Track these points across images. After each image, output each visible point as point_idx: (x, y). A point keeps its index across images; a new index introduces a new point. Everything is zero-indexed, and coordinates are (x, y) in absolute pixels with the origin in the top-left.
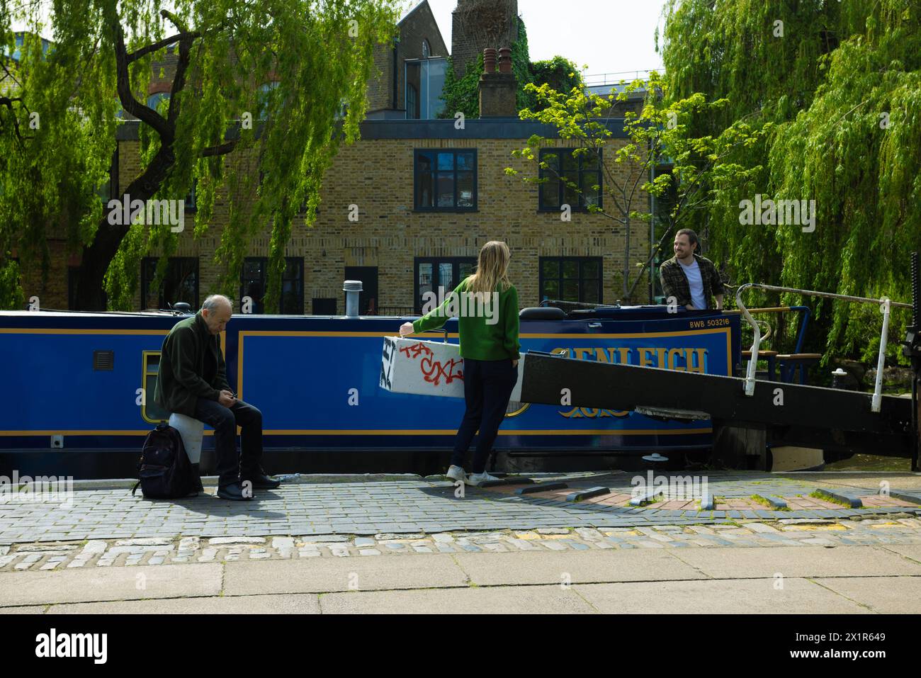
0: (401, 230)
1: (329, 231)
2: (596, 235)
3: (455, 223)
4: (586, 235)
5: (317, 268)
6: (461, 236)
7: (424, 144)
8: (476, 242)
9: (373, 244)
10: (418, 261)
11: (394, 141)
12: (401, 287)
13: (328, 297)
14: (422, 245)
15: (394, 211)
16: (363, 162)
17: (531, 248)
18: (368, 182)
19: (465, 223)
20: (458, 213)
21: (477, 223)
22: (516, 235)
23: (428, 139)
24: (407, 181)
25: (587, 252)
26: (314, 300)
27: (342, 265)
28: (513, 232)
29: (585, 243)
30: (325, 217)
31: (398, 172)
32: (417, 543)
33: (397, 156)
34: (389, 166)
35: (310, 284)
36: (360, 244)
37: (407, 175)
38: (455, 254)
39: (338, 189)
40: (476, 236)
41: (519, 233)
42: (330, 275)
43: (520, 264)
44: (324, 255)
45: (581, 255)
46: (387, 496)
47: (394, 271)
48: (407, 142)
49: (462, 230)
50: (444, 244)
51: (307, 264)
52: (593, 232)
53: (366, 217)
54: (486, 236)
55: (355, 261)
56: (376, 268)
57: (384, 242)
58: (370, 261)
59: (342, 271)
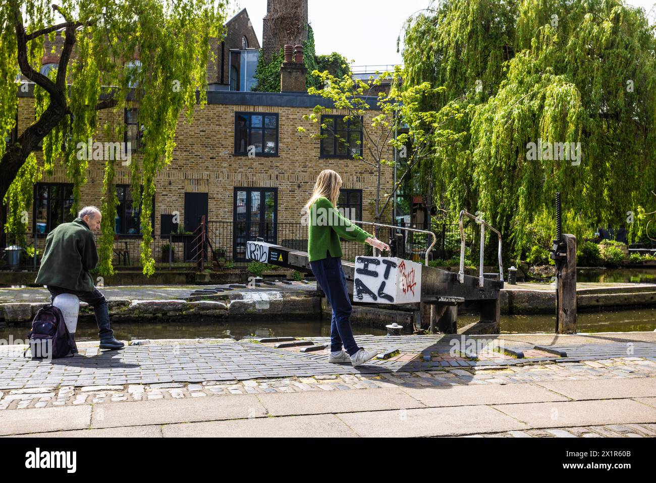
0: (225, 168)
1: (174, 167)
2: (359, 175)
3: (263, 164)
4: (352, 175)
5: (164, 193)
6: (266, 173)
7: (242, 109)
8: (277, 178)
9: (205, 177)
10: (236, 189)
11: (221, 106)
12: (225, 208)
14: (240, 179)
15: (220, 155)
16: (199, 120)
18: (202, 133)
19: (270, 164)
20: (265, 157)
21: (278, 164)
22: (304, 173)
23: (245, 105)
24: (229, 134)
25: (352, 186)
26: (162, 216)
27: (183, 191)
28: (302, 171)
29: (351, 180)
31: (224, 128)
32: (232, 388)
33: (224, 116)
34: (217, 123)
35: (159, 204)
36: (196, 176)
37: (230, 130)
38: (262, 185)
39: (181, 137)
40: (276, 173)
41: (306, 172)
42: (174, 198)
43: (307, 193)
44: (170, 184)
45: (348, 188)
46: (211, 355)
47: (220, 196)
48: (230, 107)
49: (267, 169)
50: (255, 178)
52: (356, 173)
53: (200, 158)
54: (283, 173)
55: (192, 189)
56: (207, 194)
57: (213, 176)
58: (202, 189)
59: (183, 195)
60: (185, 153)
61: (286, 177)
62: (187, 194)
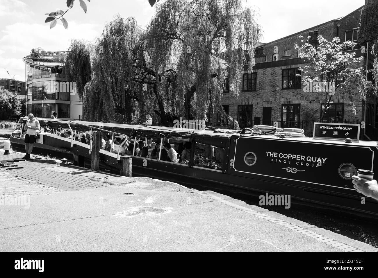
0: (278, 95)
1: (259, 97)
2: (342, 95)
3: (294, 93)
4: (338, 95)
5: (256, 108)
6: (295, 97)
7: (285, 67)
8: (300, 99)
9: (270, 100)
10: (283, 105)
11: (277, 67)
12: (278, 114)
13: (258, 116)
14: (284, 100)
15: (276, 90)
16: (268, 75)
17: (318, 100)
18: (269, 81)
19: (297, 92)
20: (295, 89)
21: (301, 92)
22: (313, 96)
23: (287, 65)
24: (280, 80)
25: (338, 101)
26: (255, 117)
27: (262, 107)
28: (312, 95)
29: (337, 98)
30: (258, 92)
31: (278, 77)
33: (278, 72)
34: (275, 75)
35: (254, 113)
36: (267, 100)
37: (280, 78)
38: (293, 103)
39: (262, 84)
40: (300, 97)
41: (314, 95)
42: (259, 110)
43: (314, 106)
44: (258, 104)
45: (336, 102)
47: (276, 109)
48: (280, 67)
49: (296, 95)
50: (290, 100)
51: (253, 107)
52: (341, 94)
53: (269, 92)
54: (303, 97)
55: (266, 106)
56: (271, 108)
57: (273, 99)
58: (269, 106)
59: (262, 109)
60: (263, 90)
61: (304, 98)
62: (264, 108)
